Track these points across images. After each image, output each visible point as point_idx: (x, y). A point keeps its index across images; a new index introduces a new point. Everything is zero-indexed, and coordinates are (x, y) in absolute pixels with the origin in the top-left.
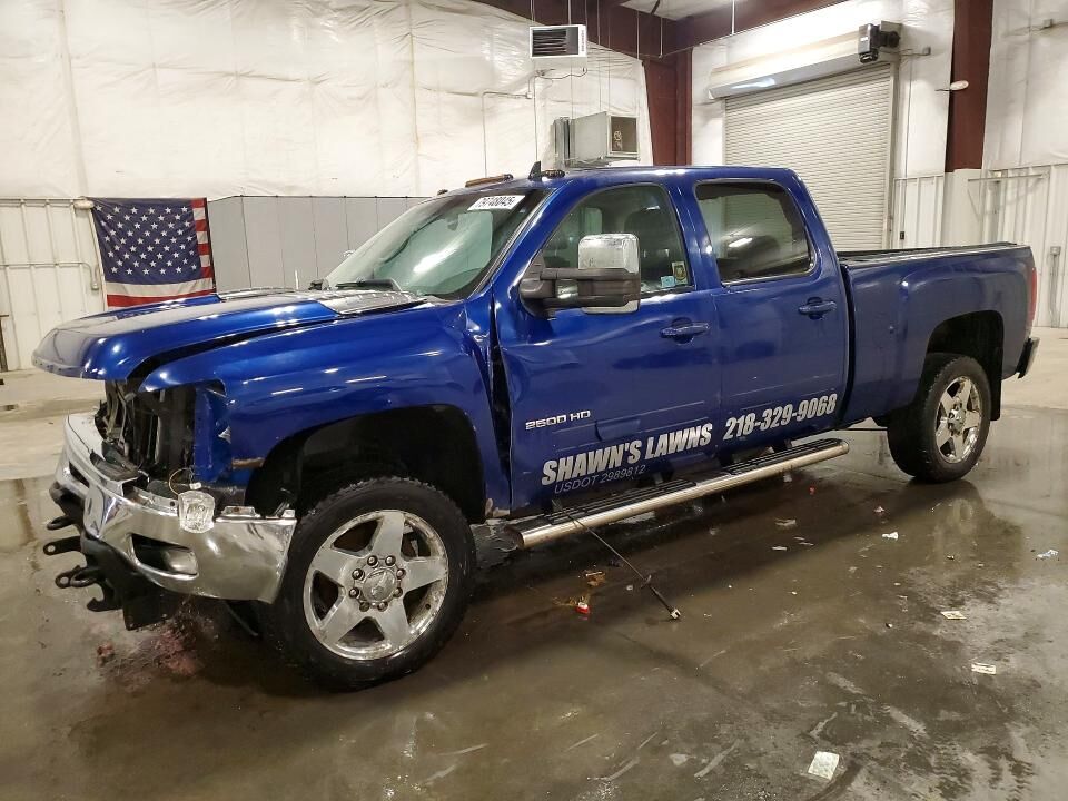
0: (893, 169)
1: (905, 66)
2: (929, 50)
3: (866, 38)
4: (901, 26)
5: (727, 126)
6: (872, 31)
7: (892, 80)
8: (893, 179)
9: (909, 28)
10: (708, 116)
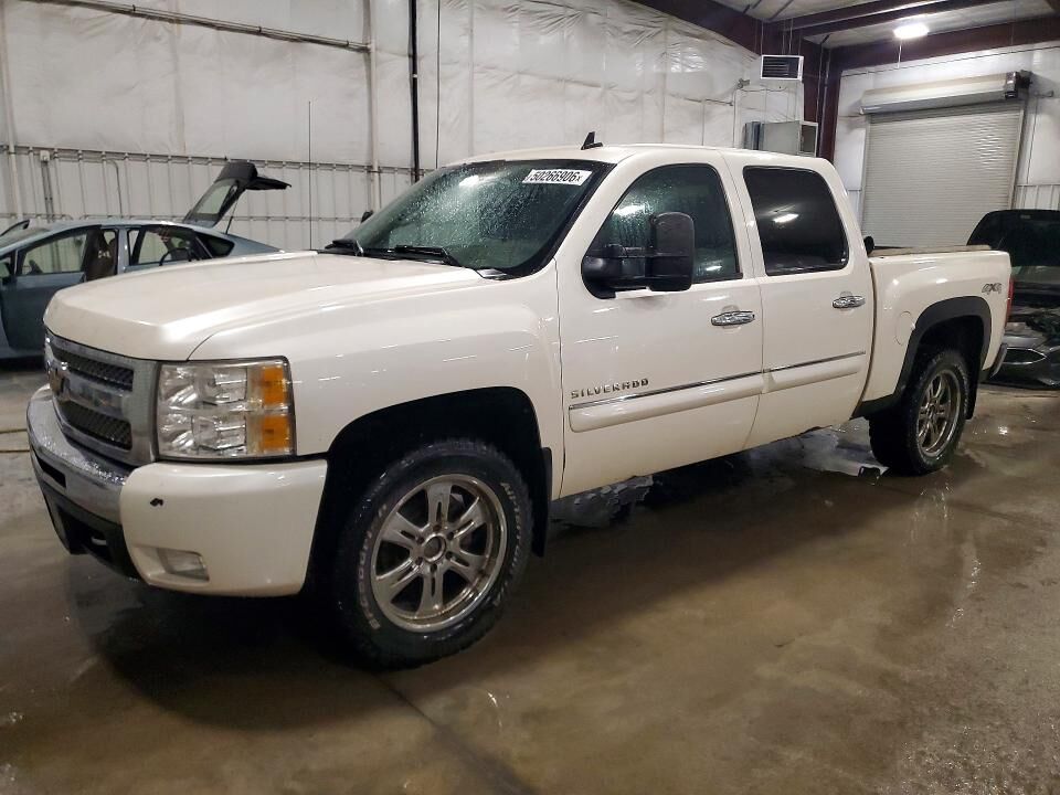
0: (1017, 177)
1: (1032, 103)
2: (1053, 93)
3: (1011, 82)
4: (1031, 73)
5: (870, 137)
6: (1016, 77)
7: (1022, 113)
8: (1016, 186)
9: (1035, 76)
10: (852, 127)
